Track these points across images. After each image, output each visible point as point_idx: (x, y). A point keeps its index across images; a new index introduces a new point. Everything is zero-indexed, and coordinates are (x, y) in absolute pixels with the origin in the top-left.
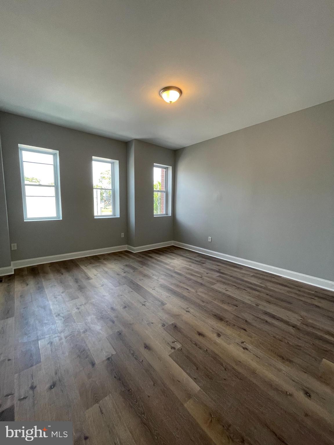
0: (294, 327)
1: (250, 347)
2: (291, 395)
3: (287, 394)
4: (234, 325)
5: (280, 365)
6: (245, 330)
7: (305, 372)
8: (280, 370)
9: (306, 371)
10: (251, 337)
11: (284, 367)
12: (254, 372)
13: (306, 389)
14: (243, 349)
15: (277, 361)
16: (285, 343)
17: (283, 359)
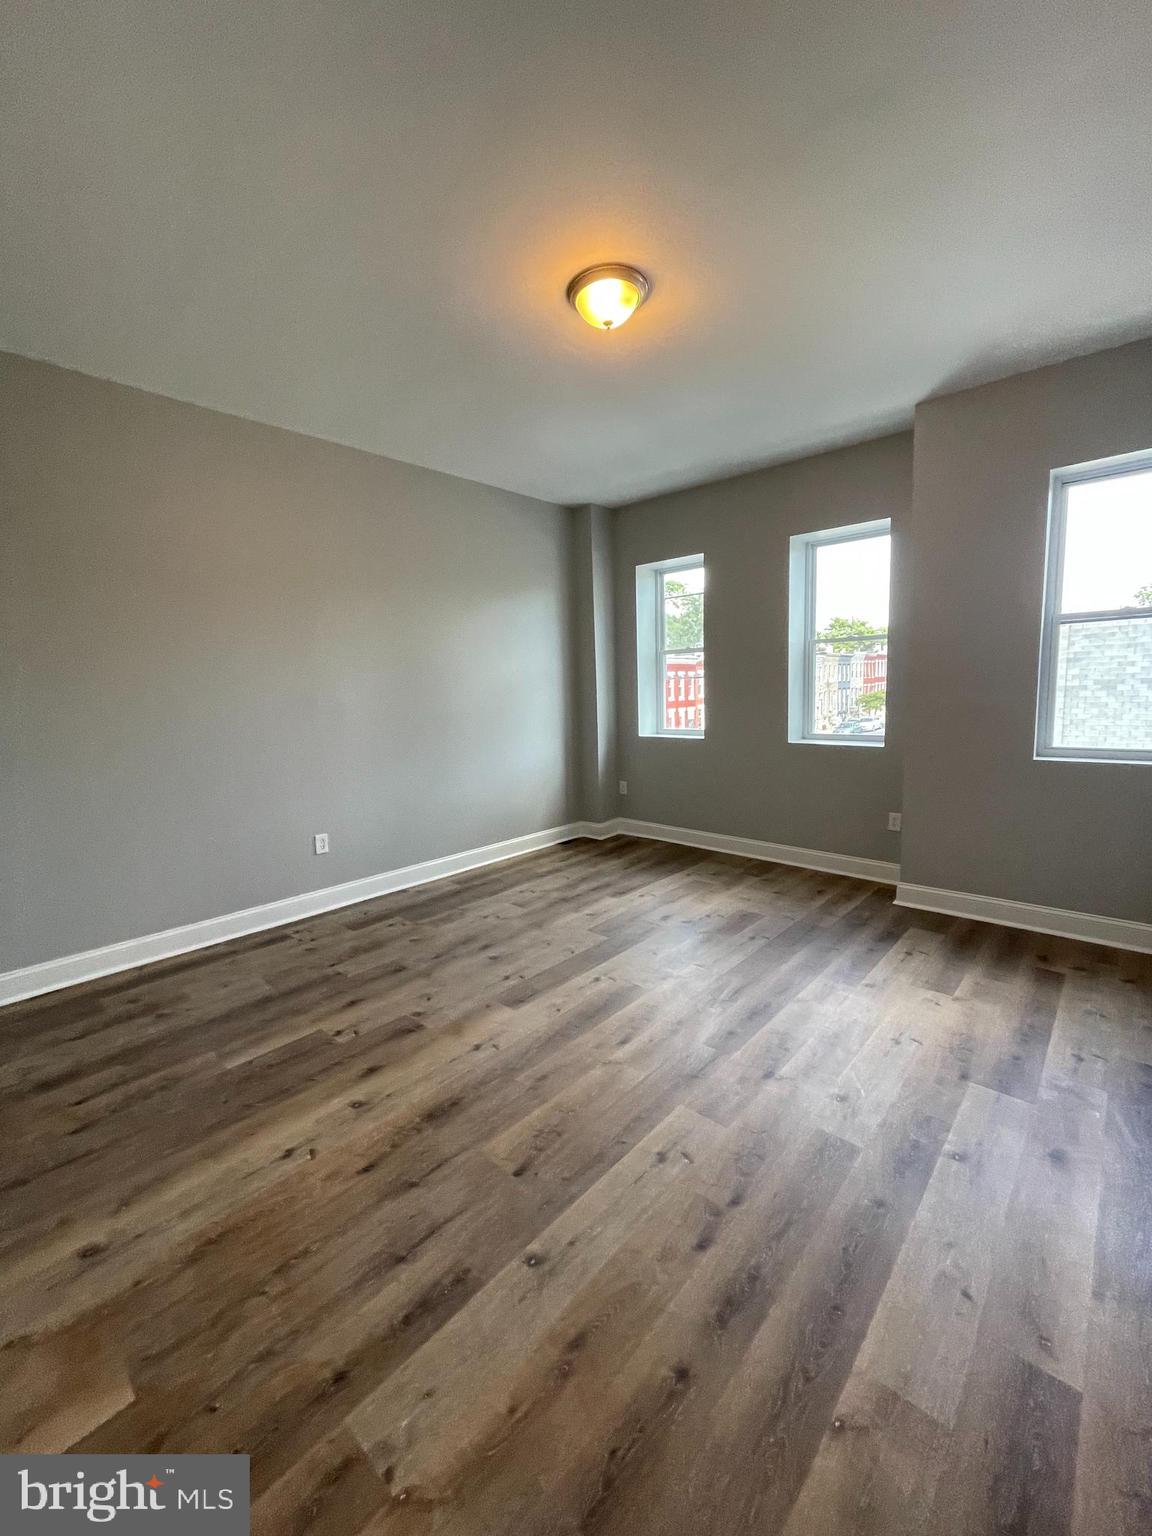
0: (340, 1378)
1: (289, 1166)
2: (117, 1211)
3: (125, 1203)
4: (394, 1146)
5: (196, 1223)
6: (366, 1170)
7: (137, 1283)
8: (185, 1214)
9: (140, 1290)
10: (329, 1177)
11: (184, 1230)
12: (212, 1154)
13: (104, 1255)
14: (288, 1147)
15: (215, 1219)
16: (264, 1283)
17: (210, 1242)
